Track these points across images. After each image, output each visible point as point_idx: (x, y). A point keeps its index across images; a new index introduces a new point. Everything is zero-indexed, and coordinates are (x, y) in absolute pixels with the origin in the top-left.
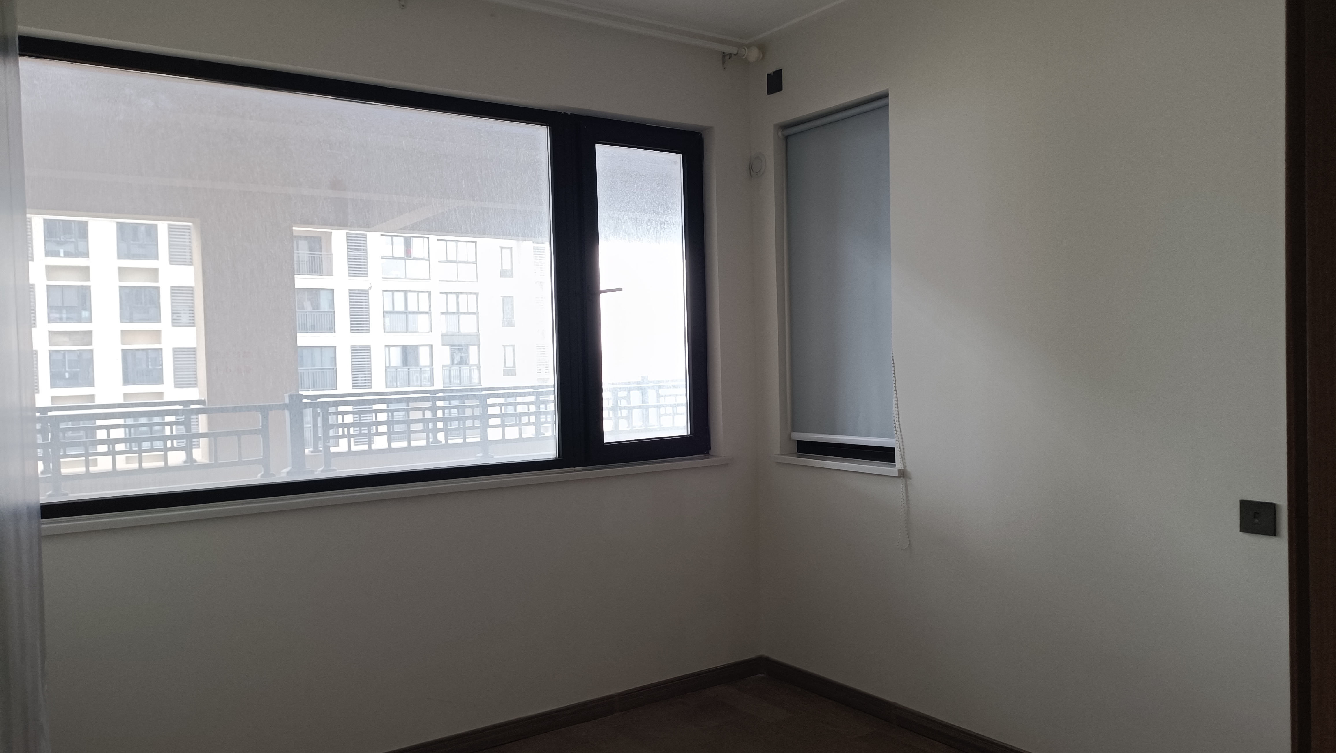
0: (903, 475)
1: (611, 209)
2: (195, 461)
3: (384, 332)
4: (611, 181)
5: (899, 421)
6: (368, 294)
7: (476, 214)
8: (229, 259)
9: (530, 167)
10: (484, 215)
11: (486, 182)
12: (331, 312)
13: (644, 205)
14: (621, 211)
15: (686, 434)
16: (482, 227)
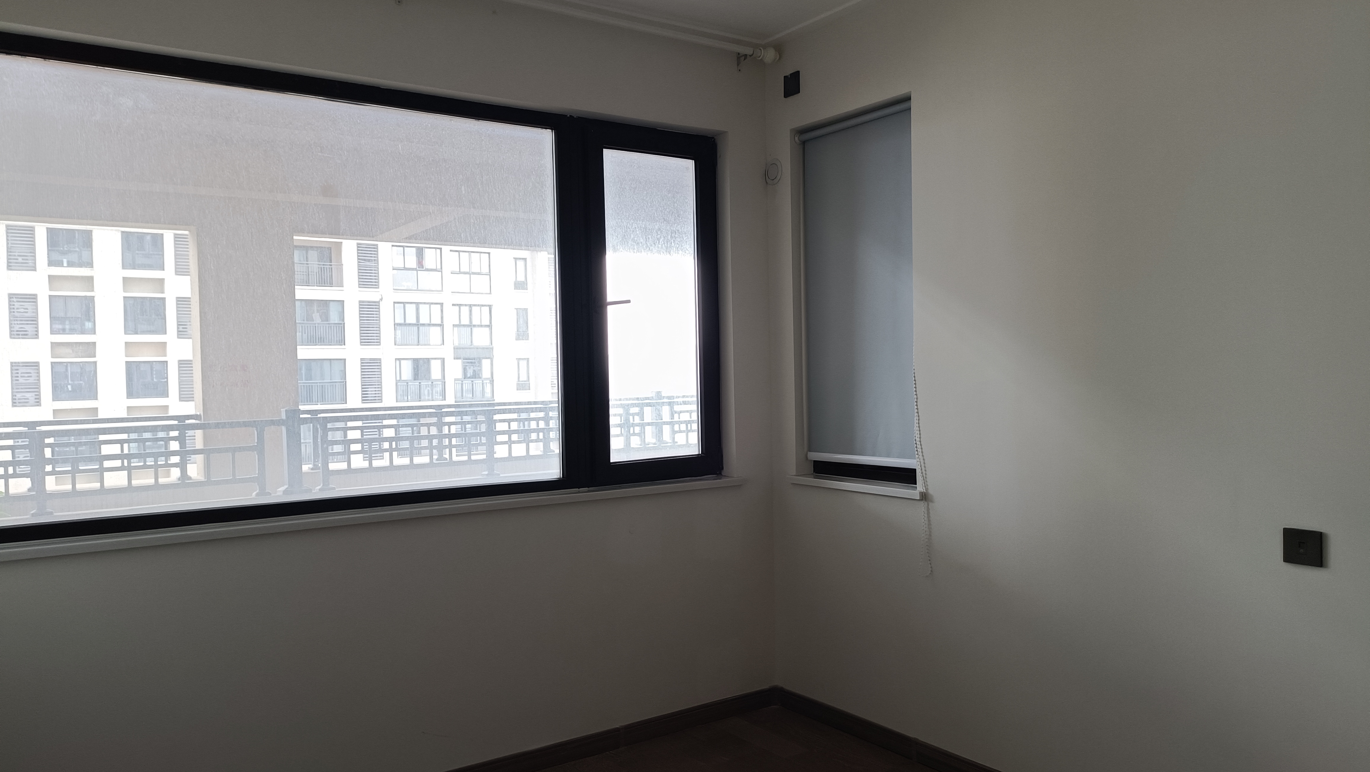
0: (925, 498)
1: (619, 217)
2: (190, 478)
3: (395, 345)
4: (619, 187)
5: (920, 441)
6: (379, 306)
7: (476, 222)
8: (212, 268)
9: (534, 173)
10: (484, 222)
11: (487, 188)
12: (341, 324)
13: (654, 213)
14: (630, 219)
15: (697, 453)
16: (483, 235)
